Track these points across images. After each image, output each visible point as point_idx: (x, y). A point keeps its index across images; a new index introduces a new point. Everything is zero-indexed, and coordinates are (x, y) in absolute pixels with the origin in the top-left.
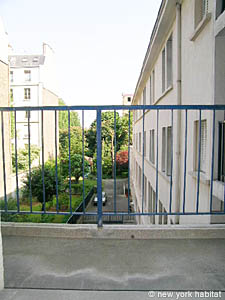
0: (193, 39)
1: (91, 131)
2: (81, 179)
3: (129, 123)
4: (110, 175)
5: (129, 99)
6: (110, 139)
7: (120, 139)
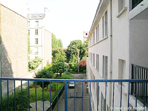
0: (118, 17)
1: (68, 50)
2: (62, 74)
3: (87, 46)
4: (77, 72)
5: (87, 34)
6: (77, 54)
7: (82, 54)
